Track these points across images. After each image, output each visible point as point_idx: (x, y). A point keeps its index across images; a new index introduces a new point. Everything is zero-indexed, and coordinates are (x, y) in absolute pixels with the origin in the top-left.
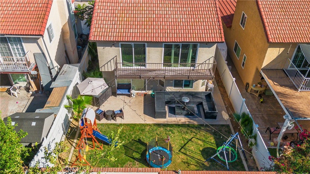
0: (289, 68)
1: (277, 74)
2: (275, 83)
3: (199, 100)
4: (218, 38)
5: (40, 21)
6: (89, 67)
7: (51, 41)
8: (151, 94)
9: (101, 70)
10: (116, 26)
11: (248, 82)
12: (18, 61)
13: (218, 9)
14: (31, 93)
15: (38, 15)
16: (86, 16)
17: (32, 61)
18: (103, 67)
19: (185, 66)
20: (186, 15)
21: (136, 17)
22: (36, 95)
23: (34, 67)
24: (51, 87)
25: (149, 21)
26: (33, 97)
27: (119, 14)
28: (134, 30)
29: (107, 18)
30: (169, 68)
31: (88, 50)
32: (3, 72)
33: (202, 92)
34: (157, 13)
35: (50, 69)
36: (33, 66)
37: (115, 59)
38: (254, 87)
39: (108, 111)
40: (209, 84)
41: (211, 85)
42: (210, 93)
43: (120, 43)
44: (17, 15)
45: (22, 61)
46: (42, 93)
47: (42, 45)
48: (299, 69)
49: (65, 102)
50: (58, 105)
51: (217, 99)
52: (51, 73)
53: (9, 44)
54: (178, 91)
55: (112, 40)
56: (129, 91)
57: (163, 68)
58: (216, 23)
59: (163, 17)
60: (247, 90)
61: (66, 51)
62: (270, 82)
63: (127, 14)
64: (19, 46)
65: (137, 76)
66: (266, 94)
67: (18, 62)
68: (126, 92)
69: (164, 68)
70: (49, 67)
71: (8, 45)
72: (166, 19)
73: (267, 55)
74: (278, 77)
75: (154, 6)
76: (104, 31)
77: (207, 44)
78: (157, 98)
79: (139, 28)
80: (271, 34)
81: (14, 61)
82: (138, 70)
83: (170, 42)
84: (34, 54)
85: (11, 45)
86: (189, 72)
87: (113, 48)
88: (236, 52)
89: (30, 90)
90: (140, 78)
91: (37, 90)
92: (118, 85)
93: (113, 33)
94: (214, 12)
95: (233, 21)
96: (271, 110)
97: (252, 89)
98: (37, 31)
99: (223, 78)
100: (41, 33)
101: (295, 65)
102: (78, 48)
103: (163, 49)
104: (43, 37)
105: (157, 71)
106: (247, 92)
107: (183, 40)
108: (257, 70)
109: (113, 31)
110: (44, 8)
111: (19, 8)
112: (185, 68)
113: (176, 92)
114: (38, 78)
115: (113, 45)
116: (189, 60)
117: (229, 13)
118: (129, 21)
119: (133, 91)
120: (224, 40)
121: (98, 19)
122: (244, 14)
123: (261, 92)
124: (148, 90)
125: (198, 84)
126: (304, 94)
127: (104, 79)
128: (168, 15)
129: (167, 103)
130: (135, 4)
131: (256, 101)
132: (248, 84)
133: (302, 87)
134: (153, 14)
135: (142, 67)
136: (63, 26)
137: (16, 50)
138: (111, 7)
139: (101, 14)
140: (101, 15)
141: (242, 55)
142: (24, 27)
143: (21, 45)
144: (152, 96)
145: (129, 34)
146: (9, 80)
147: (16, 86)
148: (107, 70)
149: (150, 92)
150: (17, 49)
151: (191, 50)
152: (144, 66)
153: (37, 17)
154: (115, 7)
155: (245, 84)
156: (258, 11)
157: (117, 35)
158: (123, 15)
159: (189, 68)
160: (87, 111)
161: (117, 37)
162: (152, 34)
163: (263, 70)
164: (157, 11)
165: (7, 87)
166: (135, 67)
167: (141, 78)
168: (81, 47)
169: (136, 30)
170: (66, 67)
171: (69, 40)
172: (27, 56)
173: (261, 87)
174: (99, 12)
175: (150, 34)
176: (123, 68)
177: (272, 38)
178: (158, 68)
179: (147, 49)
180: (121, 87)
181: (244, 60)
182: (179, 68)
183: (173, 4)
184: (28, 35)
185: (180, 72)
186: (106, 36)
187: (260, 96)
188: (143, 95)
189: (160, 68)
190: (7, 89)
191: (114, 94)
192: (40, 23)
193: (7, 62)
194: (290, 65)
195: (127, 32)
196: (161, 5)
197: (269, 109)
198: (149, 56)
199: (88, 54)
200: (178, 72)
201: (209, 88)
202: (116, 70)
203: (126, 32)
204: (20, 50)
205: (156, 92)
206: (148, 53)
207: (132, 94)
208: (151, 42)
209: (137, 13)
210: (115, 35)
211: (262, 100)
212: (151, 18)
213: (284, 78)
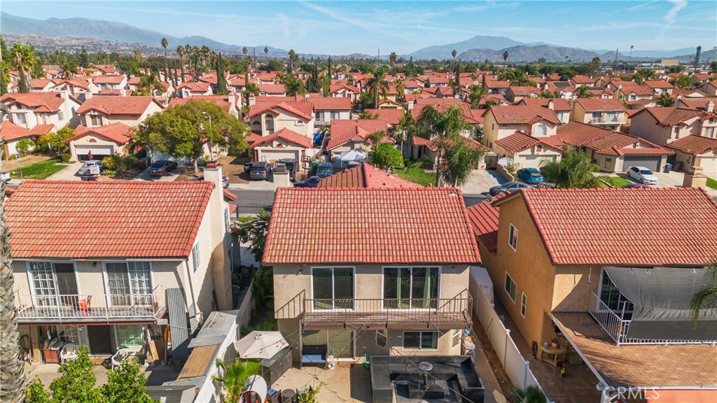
0: (598, 311)
1: (579, 320)
2: (576, 333)
3: (452, 371)
4: (471, 257)
5: (185, 236)
6: (252, 318)
7: (195, 270)
8: (364, 364)
9: (276, 317)
10: (306, 240)
11: (535, 340)
12: (136, 304)
13: (468, 220)
14: (147, 365)
15: (181, 228)
16: (252, 236)
17: (162, 304)
18: (281, 311)
19: (421, 306)
20: (416, 224)
21: (337, 228)
22: (156, 369)
23: (162, 313)
24: (189, 347)
25: (358, 233)
26: (149, 373)
27: (311, 224)
28: (335, 246)
29: (292, 229)
30: (393, 310)
31: (251, 290)
32: (109, 322)
33: (455, 357)
34: (370, 221)
35: (188, 318)
36: (161, 311)
37: (302, 295)
38: (546, 348)
39: (286, 391)
40: (466, 342)
41: (470, 344)
42: (470, 358)
43: (312, 268)
44: (148, 229)
45: (143, 304)
46: (167, 364)
47: (183, 274)
48: (615, 311)
49: (214, 370)
50: (202, 373)
51: (483, 368)
52: (189, 326)
53: (129, 273)
54: (412, 354)
55: (299, 261)
56: (324, 358)
57: (383, 310)
58: (465, 234)
59: (381, 227)
60: (535, 355)
61: (214, 292)
62: (567, 332)
63: (323, 223)
64: (143, 279)
65: (339, 324)
66: (571, 363)
67: (136, 306)
68: (317, 359)
69: (386, 310)
70: (187, 314)
71: (126, 277)
72: (385, 230)
73: (556, 286)
74: (580, 324)
75: (366, 211)
76: (286, 249)
77: (453, 267)
78: (374, 369)
79: (342, 243)
80: (555, 251)
81: (130, 304)
82: (340, 314)
83: (394, 264)
84: (166, 290)
85: (132, 277)
86: (427, 316)
87: (301, 276)
88: (509, 291)
89: (146, 360)
90: (345, 327)
91: (158, 359)
92: (304, 346)
93: (301, 252)
94: (460, 219)
95: (498, 240)
96: (583, 388)
97: (543, 352)
98: (180, 251)
99: (490, 336)
100: (185, 254)
101: (607, 304)
102: (233, 289)
103: (383, 276)
104: (188, 260)
105: (374, 315)
106: (536, 358)
107: (414, 261)
108: (545, 314)
109: (301, 249)
110: (193, 217)
111: (153, 218)
112: (421, 310)
113: (410, 358)
114: (163, 337)
115: (301, 271)
116: (426, 296)
117: (490, 230)
118: (326, 233)
119: (331, 359)
120: (480, 260)
121: (278, 232)
122: (512, 228)
123: (559, 355)
124: (357, 356)
125: (446, 342)
126: (627, 350)
127: (281, 333)
128: (388, 224)
129: (394, 376)
130: (336, 210)
131: (554, 374)
132: (535, 344)
133: (621, 338)
134: (365, 223)
135: (348, 310)
136: (215, 249)
137: (137, 284)
138: (298, 214)
139: (282, 224)
140: (282, 226)
141: (520, 295)
142: (159, 245)
143: (149, 277)
144: (366, 368)
145: (327, 252)
146: (110, 342)
147: (122, 352)
148: (286, 317)
149: (362, 360)
150: (140, 282)
151: (429, 278)
152: (352, 307)
153: (180, 231)
154: (305, 214)
155: (531, 345)
156: (530, 218)
157: (308, 254)
158: (318, 224)
159: (428, 310)
160: (254, 381)
161: (308, 257)
162: (364, 251)
163: (555, 313)
164: (370, 219)
165: (105, 357)
166: (335, 310)
167: (347, 328)
168: (239, 287)
169: (339, 246)
170: (214, 316)
171: (222, 273)
172: (154, 293)
173: (558, 347)
174: (279, 221)
175: (361, 251)
176: (316, 311)
177: (557, 257)
178: (375, 311)
179: (356, 276)
180: (309, 350)
181: (524, 303)
182: (410, 310)
183: (394, 208)
184: (165, 257)
185: (413, 317)
186: (290, 256)
187: (560, 365)
188: (349, 366)
189: (379, 311)
190: (103, 360)
191: (297, 364)
192: (184, 239)
193: (117, 307)
194: (597, 305)
195: (324, 248)
196: (376, 210)
197: (578, 387)
198: (358, 288)
199: (252, 297)
200: (410, 317)
201: (467, 351)
202: (302, 316)
203: (322, 250)
204: (144, 284)
205: (373, 358)
206: (358, 282)
207: (328, 364)
208: (363, 263)
209: (339, 221)
210: (304, 254)
211: (563, 371)
212: (362, 228)
213: (592, 326)
